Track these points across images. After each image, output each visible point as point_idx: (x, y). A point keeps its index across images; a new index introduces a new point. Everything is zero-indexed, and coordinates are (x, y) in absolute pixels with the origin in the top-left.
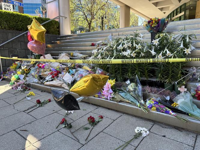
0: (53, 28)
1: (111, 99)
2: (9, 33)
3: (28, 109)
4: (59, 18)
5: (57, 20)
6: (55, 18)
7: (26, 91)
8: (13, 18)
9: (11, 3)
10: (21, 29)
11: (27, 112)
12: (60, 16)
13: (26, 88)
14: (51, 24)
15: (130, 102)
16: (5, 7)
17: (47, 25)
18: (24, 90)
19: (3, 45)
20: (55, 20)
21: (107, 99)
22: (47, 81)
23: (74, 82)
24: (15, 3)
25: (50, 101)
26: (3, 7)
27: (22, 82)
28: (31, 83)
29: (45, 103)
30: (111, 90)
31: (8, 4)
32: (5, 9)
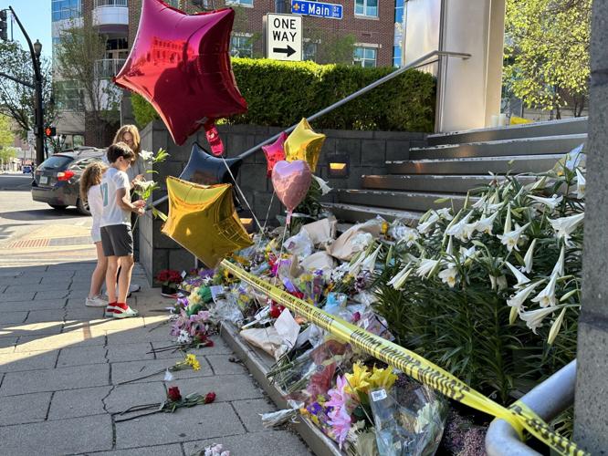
0: (403, 103)
1: (346, 447)
2: (236, 137)
3: (127, 412)
4: (439, 60)
5: (430, 70)
6: (418, 63)
7: (195, 347)
8: (257, 82)
9: (299, 11)
10: (281, 118)
11: (118, 418)
12: (441, 54)
13: (203, 339)
14: (394, 90)
16: (276, 30)
17: (379, 93)
18: (193, 345)
20: (420, 69)
21: (336, 444)
22: (254, 326)
23: (307, 345)
24: (311, 9)
25: (210, 399)
26: (271, 29)
27: (203, 315)
28: (222, 323)
29: (191, 404)
30: (343, 408)
31: (287, 18)
32: (276, 35)
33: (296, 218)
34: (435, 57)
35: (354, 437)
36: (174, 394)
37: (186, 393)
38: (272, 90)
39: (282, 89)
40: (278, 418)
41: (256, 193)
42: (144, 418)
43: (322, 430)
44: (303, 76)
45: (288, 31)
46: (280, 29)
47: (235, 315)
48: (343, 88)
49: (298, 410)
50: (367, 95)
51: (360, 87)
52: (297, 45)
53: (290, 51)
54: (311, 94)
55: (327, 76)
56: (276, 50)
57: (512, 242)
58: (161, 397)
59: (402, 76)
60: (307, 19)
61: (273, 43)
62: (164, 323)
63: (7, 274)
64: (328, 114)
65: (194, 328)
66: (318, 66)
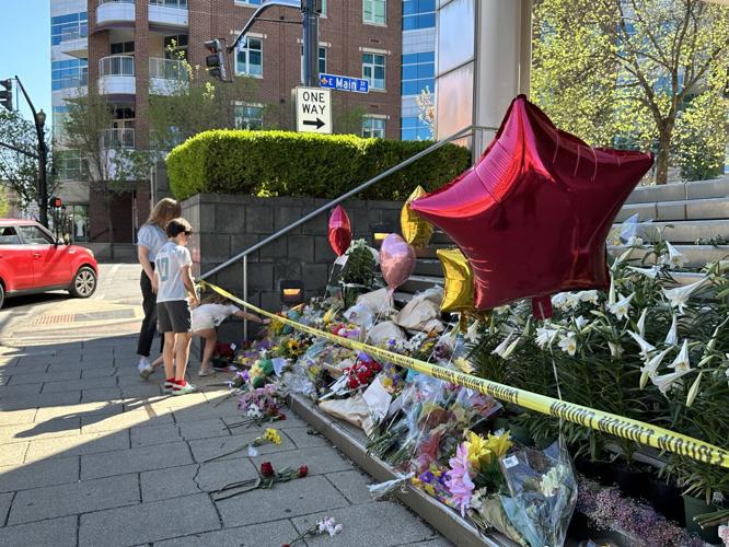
0: (441, 175)
1: (470, 514)
2: (283, 210)
3: (224, 490)
4: (473, 134)
5: (464, 143)
6: (455, 137)
7: (268, 421)
8: (302, 156)
9: (327, 85)
10: (325, 191)
11: (216, 496)
12: (474, 127)
13: (274, 412)
14: (432, 162)
15: (522, 541)
16: (305, 103)
17: (419, 165)
18: (265, 419)
19: (259, 249)
20: (455, 142)
21: (458, 511)
22: (332, 398)
23: (401, 415)
24: (339, 83)
25: (304, 473)
26: (301, 102)
27: (271, 388)
28: (293, 396)
29: (284, 479)
30: (466, 476)
31: (316, 91)
32: (306, 108)
33: (351, 288)
34: (470, 131)
35: (477, 505)
36: (267, 470)
37: (278, 468)
38: (317, 162)
39: (326, 162)
40: (386, 489)
41: (303, 264)
42: (243, 495)
43: (438, 499)
44: (347, 150)
45: (317, 104)
46: (309, 102)
47: (307, 387)
48: (385, 161)
49: (408, 480)
50: (408, 167)
51: (401, 160)
52: (326, 118)
53: (319, 124)
54: (355, 166)
55: (370, 149)
56: (306, 123)
57: (621, 311)
58: (254, 473)
59: (441, 149)
60: (335, 94)
61: (302, 116)
62: (227, 398)
63: (43, 352)
64: (371, 186)
65: (262, 402)
66: (360, 140)
